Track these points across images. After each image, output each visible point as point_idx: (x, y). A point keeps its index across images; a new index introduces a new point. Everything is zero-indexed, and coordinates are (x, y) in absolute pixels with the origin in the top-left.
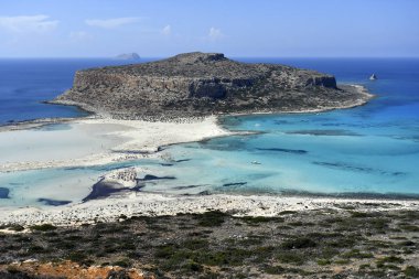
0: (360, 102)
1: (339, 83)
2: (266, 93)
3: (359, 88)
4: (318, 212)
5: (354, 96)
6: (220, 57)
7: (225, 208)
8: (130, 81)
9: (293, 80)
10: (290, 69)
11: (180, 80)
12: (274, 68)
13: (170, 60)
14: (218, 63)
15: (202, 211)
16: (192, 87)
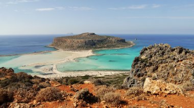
0: (131, 46)
1: (126, 41)
2: (106, 44)
3: (132, 42)
4: (115, 75)
5: (130, 44)
6: (94, 34)
7: (90, 74)
8: (69, 40)
9: (113, 40)
10: (113, 37)
11: (82, 40)
12: (109, 37)
13: (80, 35)
14: (93, 36)
15: (84, 75)
16: (85, 42)
